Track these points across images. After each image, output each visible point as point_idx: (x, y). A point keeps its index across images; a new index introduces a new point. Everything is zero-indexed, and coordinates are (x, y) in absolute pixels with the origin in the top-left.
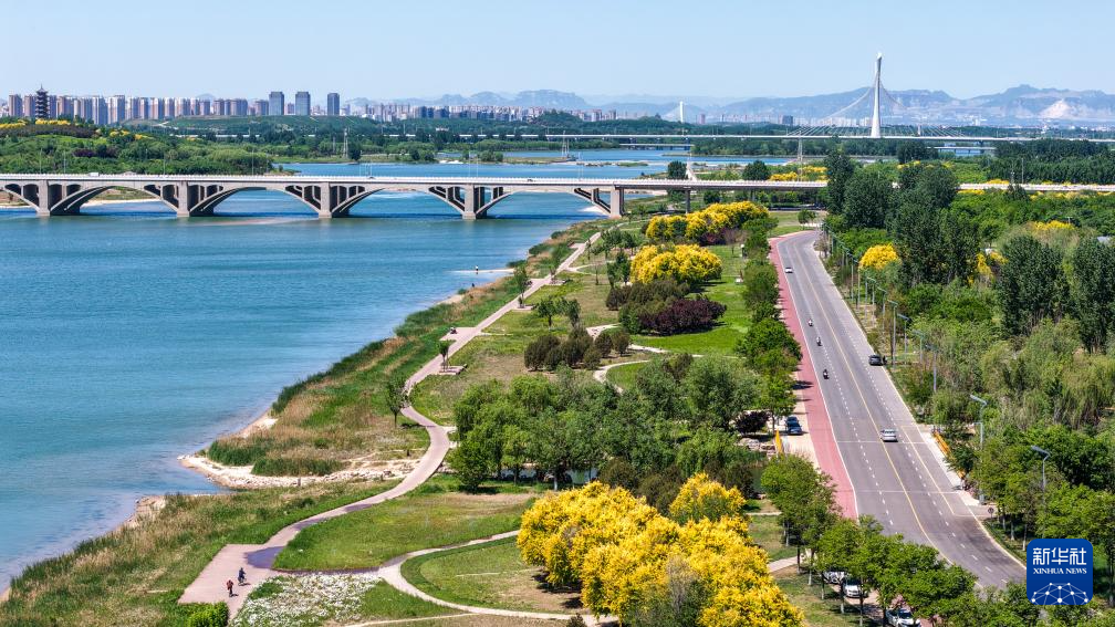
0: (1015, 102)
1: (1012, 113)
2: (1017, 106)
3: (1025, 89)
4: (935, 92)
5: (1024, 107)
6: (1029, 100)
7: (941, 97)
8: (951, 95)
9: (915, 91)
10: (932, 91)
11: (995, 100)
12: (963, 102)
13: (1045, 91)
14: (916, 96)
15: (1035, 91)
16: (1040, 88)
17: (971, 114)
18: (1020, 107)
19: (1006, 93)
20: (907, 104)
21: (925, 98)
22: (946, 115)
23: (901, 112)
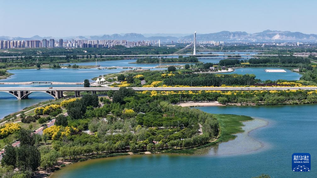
0: (265, 35)
1: (264, 38)
2: (265, 36)
3: (268, 31)
4: (243, 32)
5: (267, 36)
6: (269, 34)
7: (245, 34)
8: (247, 33)
9: (237, 32)
10: (242, 32)
11: (259, 34)
12: (251, 35)
13: (274, 31)
14: (237, 34)
15: (271, 31)
16: (273, 31)
17: (252, 38)
18: (266, 36)
19: (263, 32)
20: (234, 36)
21: (239, 34)
22: (245, 39)
23: (232, 38)
